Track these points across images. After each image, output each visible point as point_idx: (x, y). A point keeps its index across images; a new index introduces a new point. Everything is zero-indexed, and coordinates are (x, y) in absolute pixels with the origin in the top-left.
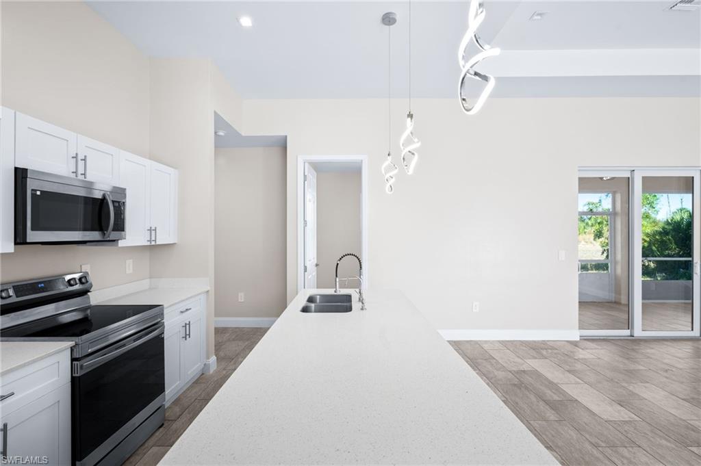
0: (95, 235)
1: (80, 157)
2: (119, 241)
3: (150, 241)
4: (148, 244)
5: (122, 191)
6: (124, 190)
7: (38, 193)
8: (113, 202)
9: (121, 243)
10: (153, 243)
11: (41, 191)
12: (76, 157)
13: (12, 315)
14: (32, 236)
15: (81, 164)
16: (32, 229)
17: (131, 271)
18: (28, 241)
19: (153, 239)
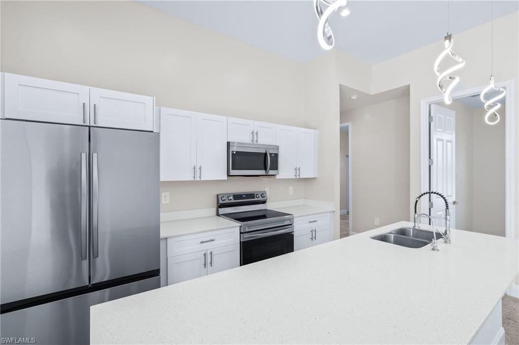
0: (262, 172)
1: (255, 132)
2: (277, 176)
3: (296, 176)
4: (295, 177)
5: (277, 148)
6: (278, 146)
7: (235, 152)
8: (270, 154)
9: (278, 177)
10: (298, 177)
11: (236, 152)
12: (253, 133)
13: (233, 208)
14: (233, 172)
15: (255, 135)
16: (232, 169)
17: (292, 193)
18: (231, 174)
19: (298, 174)
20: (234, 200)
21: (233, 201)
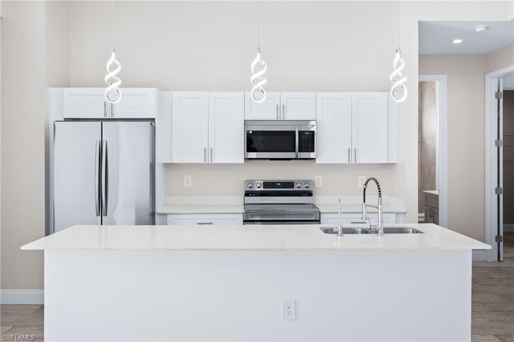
2: (316, 160)
7: (251, 132)
8: (300, 132)
10: (352, 162)
12: (277, 107)
16: (247, 151)
18: (250, 157)
20: (264, 188)
21: (262, 189)
